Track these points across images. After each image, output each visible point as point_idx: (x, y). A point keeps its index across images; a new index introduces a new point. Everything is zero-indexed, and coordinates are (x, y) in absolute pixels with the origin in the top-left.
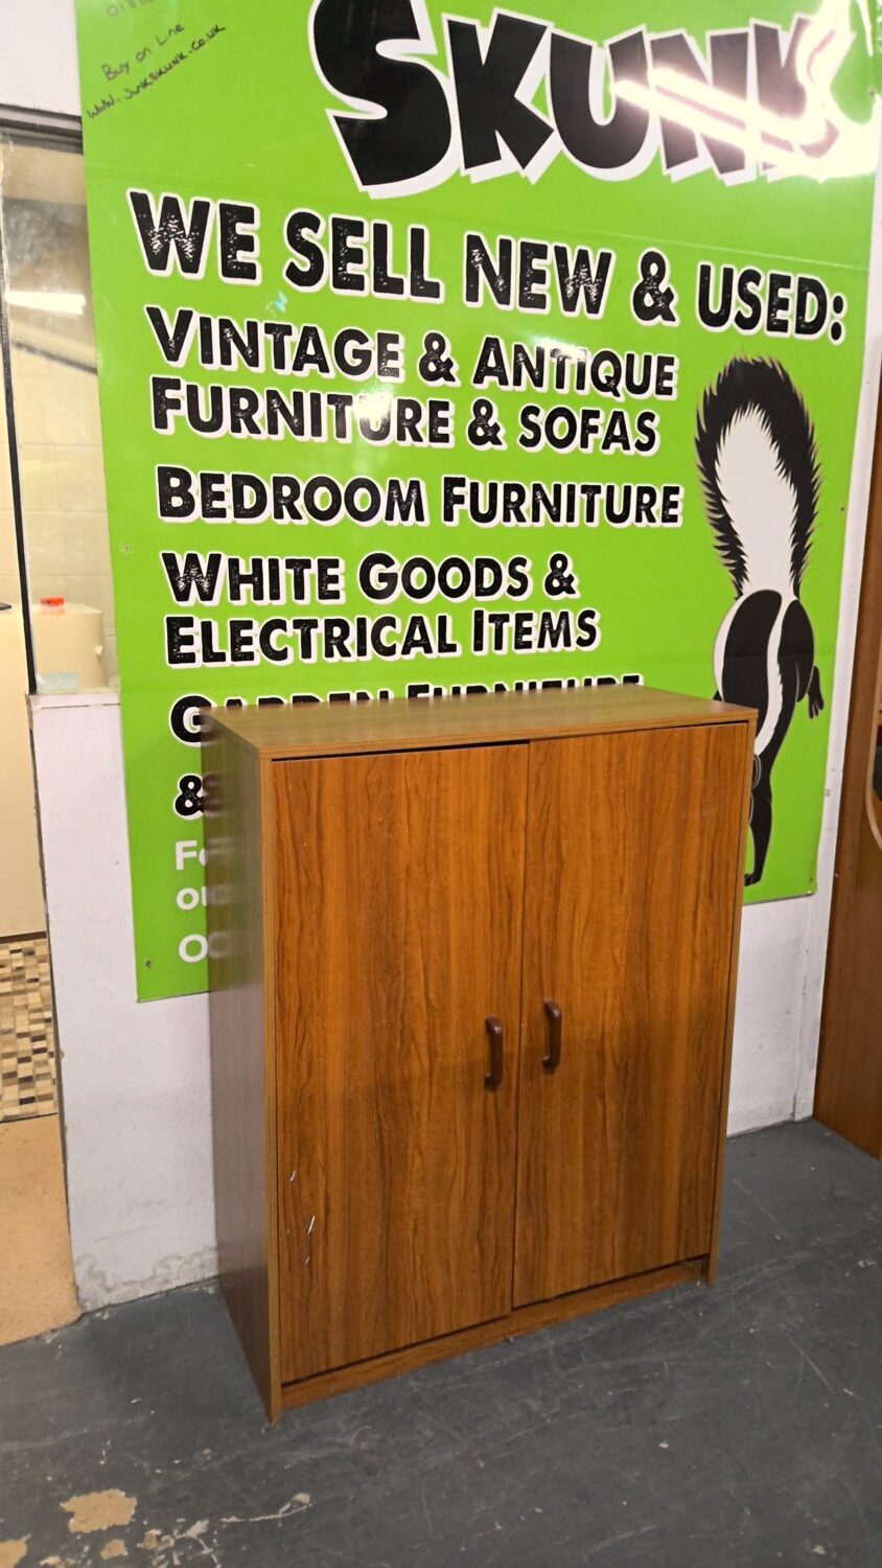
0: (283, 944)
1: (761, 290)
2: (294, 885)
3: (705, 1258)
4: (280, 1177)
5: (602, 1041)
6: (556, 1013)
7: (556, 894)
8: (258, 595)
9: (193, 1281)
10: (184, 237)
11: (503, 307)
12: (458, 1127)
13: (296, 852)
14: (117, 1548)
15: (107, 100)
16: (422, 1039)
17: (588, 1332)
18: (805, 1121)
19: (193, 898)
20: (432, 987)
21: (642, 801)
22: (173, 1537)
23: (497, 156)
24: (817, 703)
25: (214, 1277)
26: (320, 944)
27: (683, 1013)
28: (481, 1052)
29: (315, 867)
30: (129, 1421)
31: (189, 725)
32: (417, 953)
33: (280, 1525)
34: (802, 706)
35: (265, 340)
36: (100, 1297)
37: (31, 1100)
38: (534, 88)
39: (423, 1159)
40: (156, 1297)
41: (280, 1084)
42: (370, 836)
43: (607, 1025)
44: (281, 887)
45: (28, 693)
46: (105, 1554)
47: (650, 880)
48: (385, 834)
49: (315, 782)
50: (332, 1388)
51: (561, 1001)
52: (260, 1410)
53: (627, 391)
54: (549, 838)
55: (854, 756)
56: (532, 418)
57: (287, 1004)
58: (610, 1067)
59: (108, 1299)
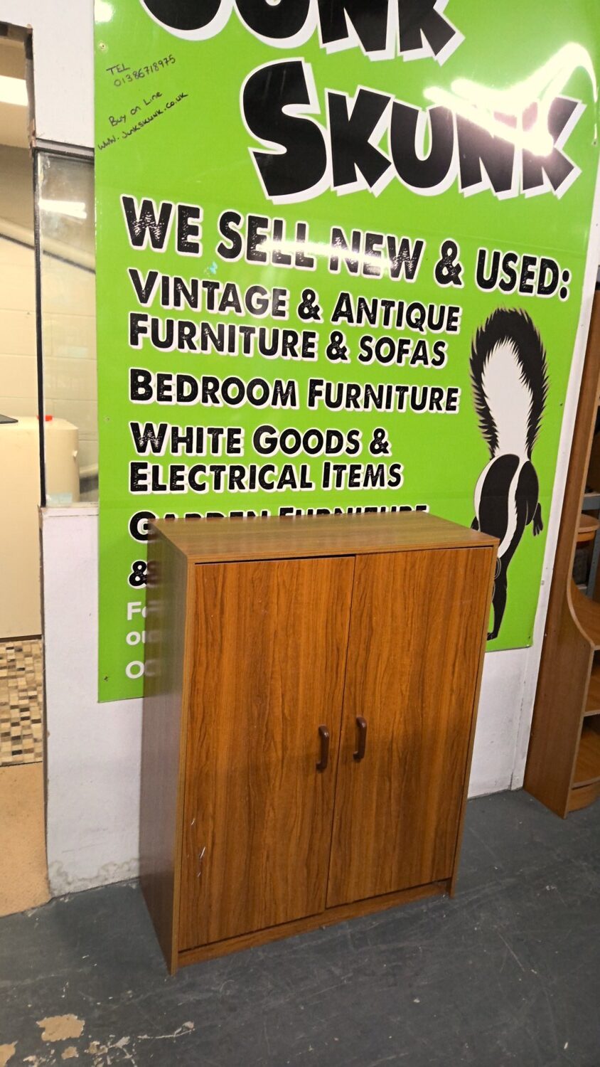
0: (195, 677)
1: (516, 266)
2: (204, 641)
3: (449, 880)
4: (186, 821)
5: (392, 742)
6: (363, 725)
7: (368, 649)
8: (189, 450)
9: (122, 879)
10: (155, 226)
11: (353, 274)
12: (298, 794)
13: (207, 620)
14: (72, 1052)
15: (111, 138)
16: (278, 739)
17: (372, 925)
18: (517, 791)
19: (137, 638)
20: (286, 707)
21: (424, 593)
22: (107, 1046)
23: (354, 179)
24: (539, 526)
25: (137, 878)
26: (218, 678)
27: (443, 725)
28: (315, 748)
29: (218, 632)
30: (81, 970)
31: (141, 529)
32: (278, 685)
33: (175, 1042)
34: (529, 528)
35: (202, 292)
36: (64, 888)
37: (19, 752)
38: (380, 137)
39: (275, 813)
40: (99, 889)
41: (188, 764)
42: (253, 611)
43: (395, 733)
44: (196, 643)
45: (40, 505)
46: (65, 1056)
47: (427, 642)
48: (263, 611)
49: (221, 578)
50: (210, 955)
51: (367, 718)
52: (164, 966)
53: (428, 328)
54: (365, 615)
55: (560, 560)
56: (367, 343)
57: (195, 715)
58: (395, 759)
59: (68, 889)
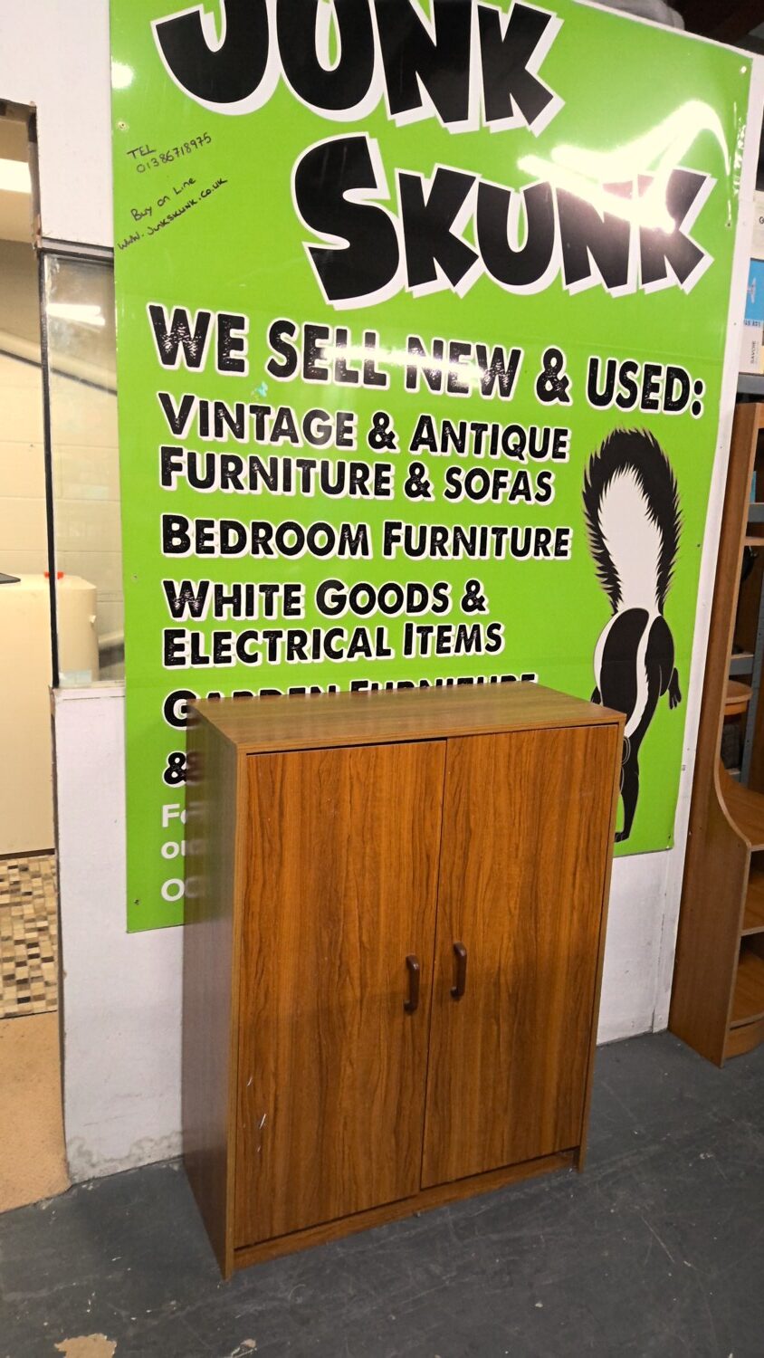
0: (249, 897)
1: (637, 377)
2: (259, 851)
3: (577, 1149)
4: (240, 1082)
5: (499, 974)
6: (462, 953)
7: (465, 856)
8: (237, 612)
9: (161, 1159)
10: (190, 340)
11: (435, 392)
12: (382, 1044)
13: (262, 825)
15: (134, 235)
16: (356, 975)
17: (480, 1209)
18: (660, 1033)
19: (174, 849)
20: (364, 931)
21: (534, 784)
23: (434, 277)
24: (676, 697)
25: (179, 1157)
26: (278, 898)
27: (563, 952)
28: (402, 983)
29: (276, 839)
30: (110, 1277)
31: (177, 713)
32: (354, 904)
34: (664, 699)
35: (250, 419)
36: (86, 1171)
37: (27, 1000)
38: (464, 225)
39: (353, 1069)
40: (131, 1172)
41: (243, 1008)
42: (321, 812)
43: (503, 962)
44: (250, 855)
45: (51, 686)
47: (539, 846)
48: (332, 811)
49: (279, 769)
50: (274, 1252)
51: (466, 942)
52: (216, 1269)
53: (530, 455)
54: (460, 813)
55: (705, 738)
56: (455, 476)
57: (250, 945)
58: (504, 996)
59: (92, 1173)
